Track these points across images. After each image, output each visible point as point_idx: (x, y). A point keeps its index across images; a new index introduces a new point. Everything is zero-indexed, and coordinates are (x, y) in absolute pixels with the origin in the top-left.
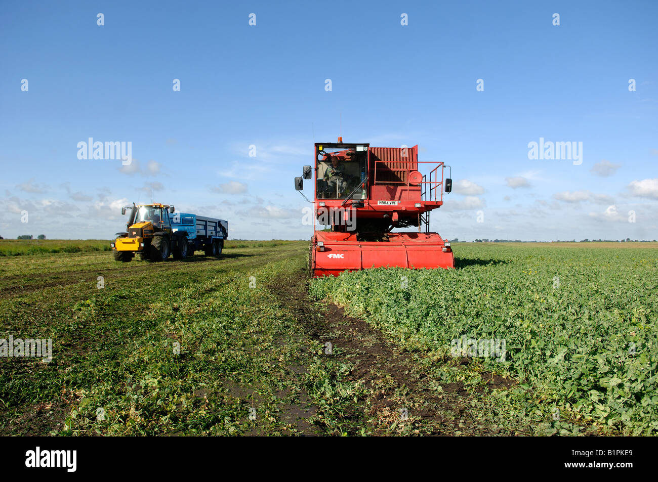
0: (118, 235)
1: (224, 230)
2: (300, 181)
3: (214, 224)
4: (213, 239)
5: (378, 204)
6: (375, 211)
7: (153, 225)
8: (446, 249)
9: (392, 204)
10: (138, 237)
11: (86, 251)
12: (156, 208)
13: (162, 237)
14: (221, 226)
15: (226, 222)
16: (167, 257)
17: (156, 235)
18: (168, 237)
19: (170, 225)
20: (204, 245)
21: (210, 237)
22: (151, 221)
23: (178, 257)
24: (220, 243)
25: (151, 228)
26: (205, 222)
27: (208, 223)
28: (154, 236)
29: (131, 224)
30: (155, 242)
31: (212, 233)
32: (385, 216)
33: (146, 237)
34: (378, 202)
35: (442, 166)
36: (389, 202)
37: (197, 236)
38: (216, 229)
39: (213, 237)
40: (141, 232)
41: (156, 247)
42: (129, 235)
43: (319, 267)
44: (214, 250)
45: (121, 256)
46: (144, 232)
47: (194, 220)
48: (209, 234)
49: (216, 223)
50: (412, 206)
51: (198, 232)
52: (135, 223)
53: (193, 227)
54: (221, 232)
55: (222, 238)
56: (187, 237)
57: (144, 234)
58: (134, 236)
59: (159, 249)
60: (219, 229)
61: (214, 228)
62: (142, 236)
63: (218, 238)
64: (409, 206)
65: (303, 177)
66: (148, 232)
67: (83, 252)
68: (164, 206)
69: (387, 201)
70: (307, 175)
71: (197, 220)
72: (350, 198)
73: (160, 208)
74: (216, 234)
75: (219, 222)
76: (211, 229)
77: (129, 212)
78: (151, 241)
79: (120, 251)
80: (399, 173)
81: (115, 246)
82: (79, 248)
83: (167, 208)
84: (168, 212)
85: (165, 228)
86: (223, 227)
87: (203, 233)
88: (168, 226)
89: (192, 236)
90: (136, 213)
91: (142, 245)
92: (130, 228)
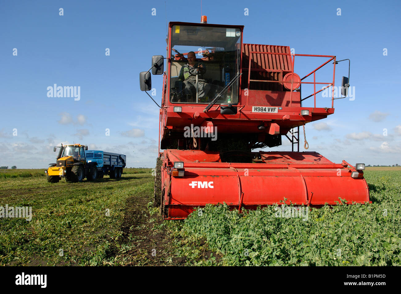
0: (51, 165)
1: (123, 162)
2: (147, 78)
3: (116, 157)
4: (115, 167)
5: (253, 111)
6: (249, 121)
7: (74, 158)
8: (358, 173)
9: (270, 112)
10: (63, 167)
11: (35, 176)
12: (76, 147)
13: (78, 166)
14: (121, 159)
15: (125, 156)
16: (82, 180)
17: (75, 165)
18: (83, 166)
19: (85, 158)
20: (109, 171)
21: (113, 166)
22: (72, 155)
23: (90, 180)
24: (120, 170)
25: (72, 160)
26: (110, 156)
27: (112, 157)
28: (74, 165)
29: (59, 157)
30: (74, 170)
31: (114, 163)
32: (260, 128)
33: (68, 166)
34: (253, 108)
35: (333, 61)
36: (267, 108)
37: (104, 165)
38: (117, 161)
39: (115, 166)
40: (65, 163)
41: (74, 173)
42: (57, 165)
43: (176, 203)
44: (116, 174)
45: (51, 179)
46: (67, 163)
47: (102, 155)
48: (112, 163)
49: (118, 156)
50: (296, 114)
51: (105, 163)
52: (62, 157)
53: (101, 160)
54: (121, 163)
55: (122, 166)
56: (97, 166)
57: (67, 164)
58: (61, 166)
59: (76, 174)
60: (119, 160)
61: (116, 160)
62: (65, 166)
63: (119, 166)
64: (293, 114)
65: (151, 71)
66: (70, 163)
67: (33, 177)
68: (81, 146)
69: (264, 108)
70: (158, 68)
71: (104, 155)
72: (215, 102)
73: (79, 147)
74: (118, 164)
75: (120, 156)
76: (114, 161)
77: (58, 150)
78: (71, 169)
79: (51, 176)
80: (276, 75)
81: (47, 172)
82: (31, 174)
83: (83, 147)
84: (84, 150)
85: (81, 160)
86: (123, 159)
87: (108, 163)
88: (84, 159)
89: (101, 165)
90: (63, 151)
91: (65, 172)
92: (58, 160)
